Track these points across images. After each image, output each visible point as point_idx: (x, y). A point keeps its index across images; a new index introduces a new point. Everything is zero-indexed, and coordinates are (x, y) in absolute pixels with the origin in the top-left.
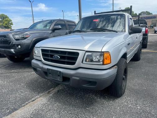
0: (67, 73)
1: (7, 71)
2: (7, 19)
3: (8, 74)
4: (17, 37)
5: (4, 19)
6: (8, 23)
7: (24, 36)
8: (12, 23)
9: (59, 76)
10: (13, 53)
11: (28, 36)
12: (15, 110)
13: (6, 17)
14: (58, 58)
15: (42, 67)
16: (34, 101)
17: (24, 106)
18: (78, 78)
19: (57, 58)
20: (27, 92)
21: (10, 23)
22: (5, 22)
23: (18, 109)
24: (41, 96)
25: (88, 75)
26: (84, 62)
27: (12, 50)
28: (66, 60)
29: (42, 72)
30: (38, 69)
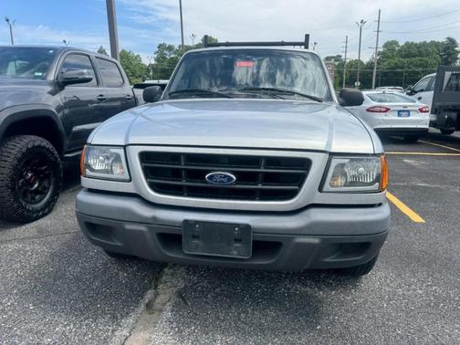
0: (272, 229)
9: (237, 240)
14: (230, 179)
15: (154, 218)
18: (316, 241)
19: (225, 180)
24: (133, 330)
25: (351, 224)
26: (327, 187)
28: (260, 186)
29: (148, 236)
30: (129, 227)
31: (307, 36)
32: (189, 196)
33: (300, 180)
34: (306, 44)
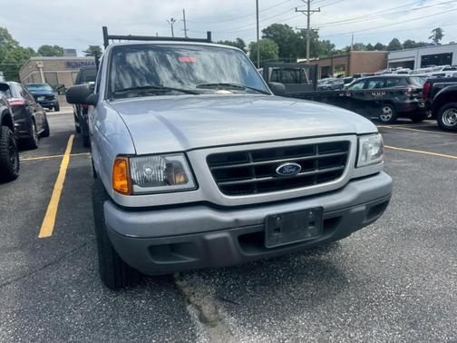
18: (363, 208)
19: (293, 170)
26: (359, 163)
28: (317, 171)
29: (231, 240)
30: (210, 237)
31: (209, 34)
32: (259, 192)
33: (343, 160)
34: (209, 40)
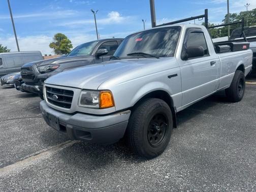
0: (62, 120)
1: (33, 115)
2: (65, 40)
3: (31, 119)
4: (43, 68)
5: (60, 40)
6: (66, 46)
7: (51, 68)
8: (71, 45)
9: (57, 123)
10: (38, 91)
11: (56, 67)
12: (10, 163)
13: (64, 37)
15: (45, 111)
16: (37, 155)
17: (22, 160)
18: (71, 127)
19: (56, 98)
20: (36, 144)
21: (68, 46)
22: (63, 44)
23: (13, 163)
24: (48, 150)
26: (80, 104)
27: (37, 87)
